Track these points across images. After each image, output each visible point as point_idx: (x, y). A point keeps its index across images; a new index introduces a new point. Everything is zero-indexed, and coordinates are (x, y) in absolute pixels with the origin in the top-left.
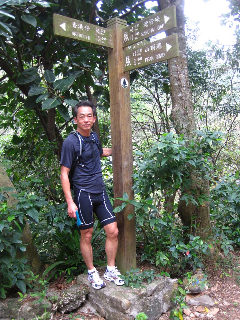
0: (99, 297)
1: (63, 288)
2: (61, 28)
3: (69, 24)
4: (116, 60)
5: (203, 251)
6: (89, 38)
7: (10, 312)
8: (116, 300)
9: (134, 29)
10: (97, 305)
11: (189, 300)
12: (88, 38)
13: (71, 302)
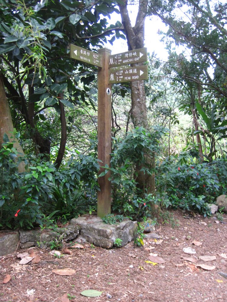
0: (90, 231)
2: (75, 53)
3: (79, 51)
4: (104, 76)
6: (89, 61)
7: (35, 238)
8: (103, 230)
9: (118, 57)
10: (87, 236)
11: (144, 235)
13: (71, 234)
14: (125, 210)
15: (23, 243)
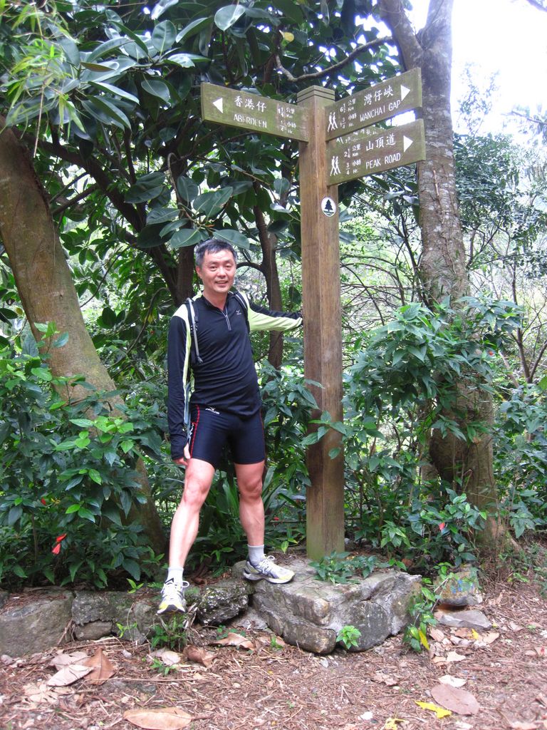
0: (274, 599)
1: (206, 583)
2: (215, 107)
3: (228, 100)
4: (313, 163)
5: (469, 523)
6: (265, 124)
7: (114, 612)
8: (304, 600)
9: (347, 107)
10: (269, 614)
11: (443, 617)
12: (262, 125)
13: (222, 605)
14: (384, 542)
15: (80, 625)
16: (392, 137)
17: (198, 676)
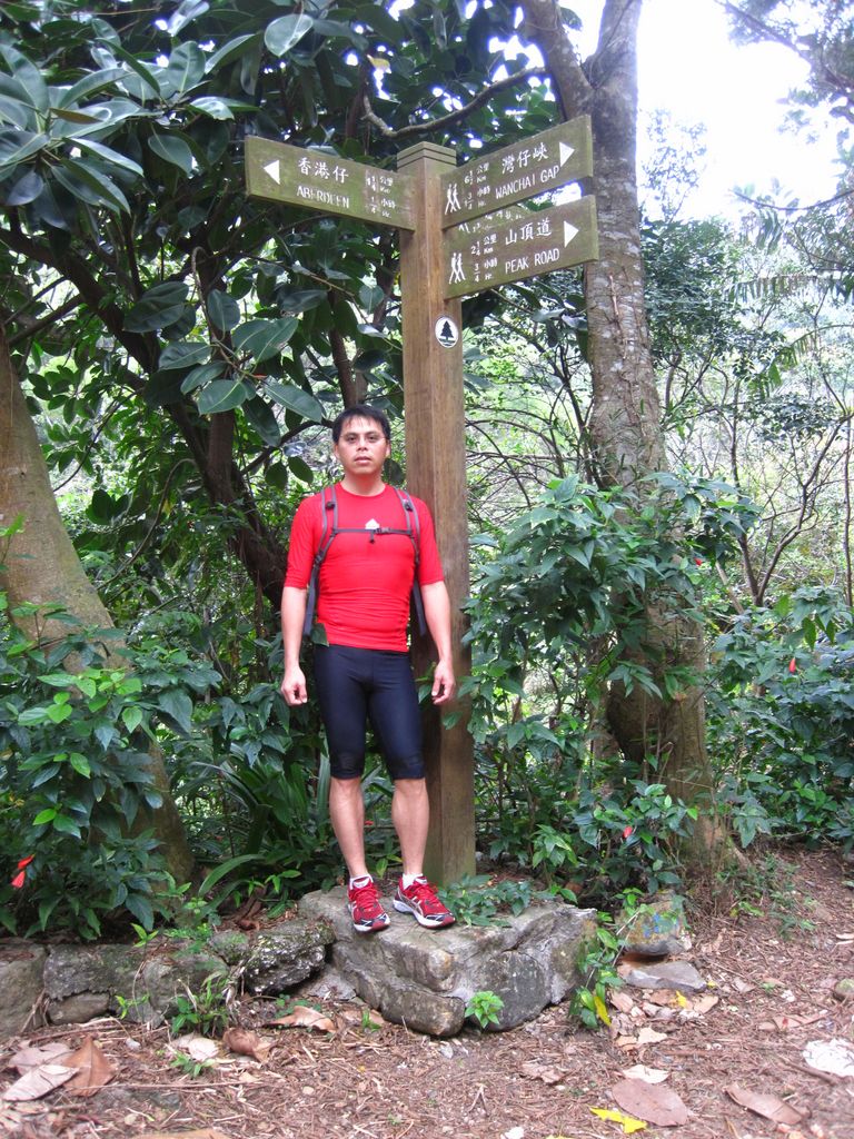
0: (365, 950)
1: (258, 927)
2: (268, 175)
3: (289, 163)
4: (422, 265)
5: (671, 825)
6: (346, 202)
7: (112, 979)
8: (414, 952)
9: (476, 175)
10: (357, 974)
11: (630, 974)
12: (341, 203)
13: (284, 962)
14: (537, 859)
15: (56, 999)
16: (545, 224)
17: (247, 1078)
